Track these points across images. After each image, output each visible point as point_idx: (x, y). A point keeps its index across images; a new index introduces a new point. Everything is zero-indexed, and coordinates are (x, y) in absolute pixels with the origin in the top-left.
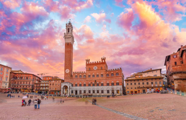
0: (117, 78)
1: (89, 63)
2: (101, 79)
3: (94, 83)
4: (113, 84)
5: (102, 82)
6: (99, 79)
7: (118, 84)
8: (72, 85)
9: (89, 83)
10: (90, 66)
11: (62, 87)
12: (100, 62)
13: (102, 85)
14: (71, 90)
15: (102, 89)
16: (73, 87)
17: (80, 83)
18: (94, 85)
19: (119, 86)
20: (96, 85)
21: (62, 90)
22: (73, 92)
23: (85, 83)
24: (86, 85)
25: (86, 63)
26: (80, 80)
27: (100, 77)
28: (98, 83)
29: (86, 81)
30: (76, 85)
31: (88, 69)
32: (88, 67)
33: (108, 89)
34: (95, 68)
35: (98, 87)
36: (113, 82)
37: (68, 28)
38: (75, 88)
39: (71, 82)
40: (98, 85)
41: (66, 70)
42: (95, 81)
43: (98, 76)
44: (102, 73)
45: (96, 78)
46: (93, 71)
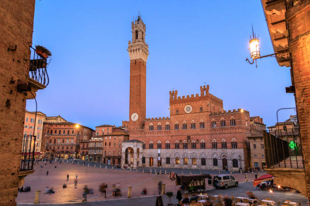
0: (232, 131)
1: (175, 98)
2: (200, 133)
3: (185, 141)
4: (224, 146)
5: (202, 141)
6: (196, 133)
7: (234, 145)
8: (144, 147)
9: (177, 141)
10: (179, 106)
11: (124, 149)
12: (197, 95)
13: (203, 146)
14: (141, 156)
15: (203, 156)
16: (144, 151)
17: (159, 142)
18: (185, 146)
19: (237, 150)
20: (190, 146)
21: (124, 156)
22: (146, 160)
23: (168, 142)
24: (171, 146)
25: (171, 99)
26: (159, 135)
27: (198, 129)
28: (194, 141)
29: (170, 138)
30: (151, 147)
31: (174, 112)
33: (215, 156)
34: (188, 108)
35: (193, 151)
36: (224, 140)
37: (135, 29)
38: (148, 152)
39: (141, 140)
40: (194, 146)
41: (133, 115)
42: (189, 137)
43: (193, 126)
44: (202, 121)
45: (189, 131)
46: (183, 116)
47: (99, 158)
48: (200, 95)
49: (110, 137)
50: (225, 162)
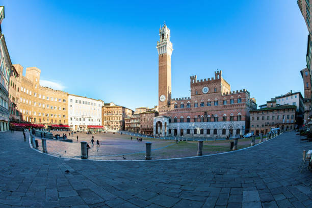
0: (238, 107)
1: (195, 81)
2: (215, 109)
3: (202, 116)
4: (232, 119)
5: (216, 115)
6: (211, 109)
7: (239, 118)
8: (170, 121)
9: (196, 117)
10: (198, 88)
11: (155, 124)
12: (212, 78)
13: (216, 119)
14: (167, 128)
15: (216, 127)
16: (171, 124)
17: (182, 117)
18: (202, 120)
19: (241, 122)
20: (205, 120)
21: (155, 128)
22: (172, 131)
23: (189, 117)
24: (191, 120)
25: (191, 82)
26: (182, 112)
27: (213, 107)
28: (209, 116)
29: (190, 114)
30: (176, 121)
31: (194, 92)
32: (194, 89)
33: (224, 127)
34: (205, 89)
35: (209, 123)
36: (232, 115)
37: (162, 33)
38: (174, 125)
39: (168, 116)
40: (209, 120)
41: (161, 97)
42: (206, 113)
43: (209, 104)
44: (216, 99)
45: (206, 108)
46: (202, 95)
47: (138, 130)
48: (214, 79)
49: (145, 115)
50: (231, 130)
